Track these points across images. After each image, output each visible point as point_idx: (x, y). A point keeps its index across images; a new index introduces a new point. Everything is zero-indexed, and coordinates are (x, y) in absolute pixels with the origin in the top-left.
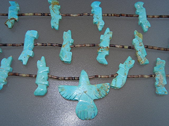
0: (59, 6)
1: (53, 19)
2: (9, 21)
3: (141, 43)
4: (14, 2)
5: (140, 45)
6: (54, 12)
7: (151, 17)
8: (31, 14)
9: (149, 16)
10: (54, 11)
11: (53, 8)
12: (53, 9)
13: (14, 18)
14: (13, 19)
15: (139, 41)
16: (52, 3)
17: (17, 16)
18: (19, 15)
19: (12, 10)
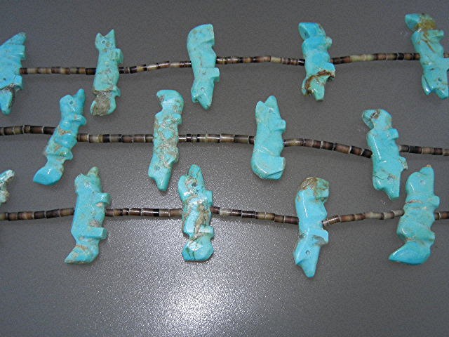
0: (442, 34)
1: (433, 69)
2: (314, 79)
4: (315, 26)
6: (432, 49)
8: (370, 57)
10: (430, 47)
11: (425, 39)
12: (426, 42)
13: (327, 71)
14: (324, 73)
16: (422, 24)
17: (332, 65)
18: (335, 61)
19: (315, 47)
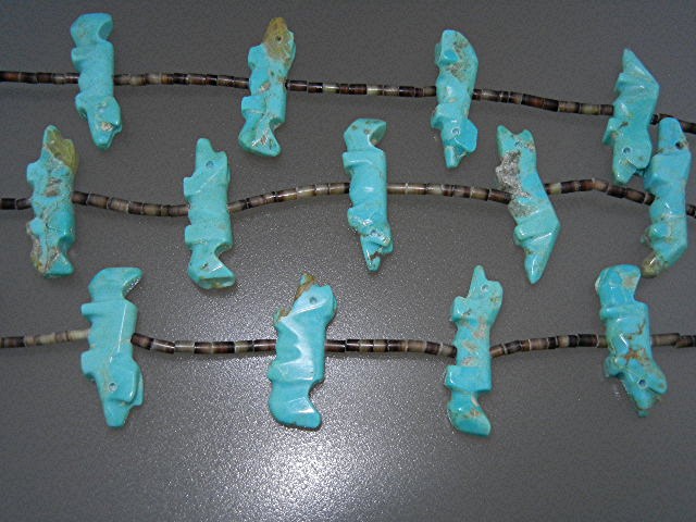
3: (59, 181)
5: (49, 190)
7: (134, 80)
9: (123, 79)
15: (50, 171)
